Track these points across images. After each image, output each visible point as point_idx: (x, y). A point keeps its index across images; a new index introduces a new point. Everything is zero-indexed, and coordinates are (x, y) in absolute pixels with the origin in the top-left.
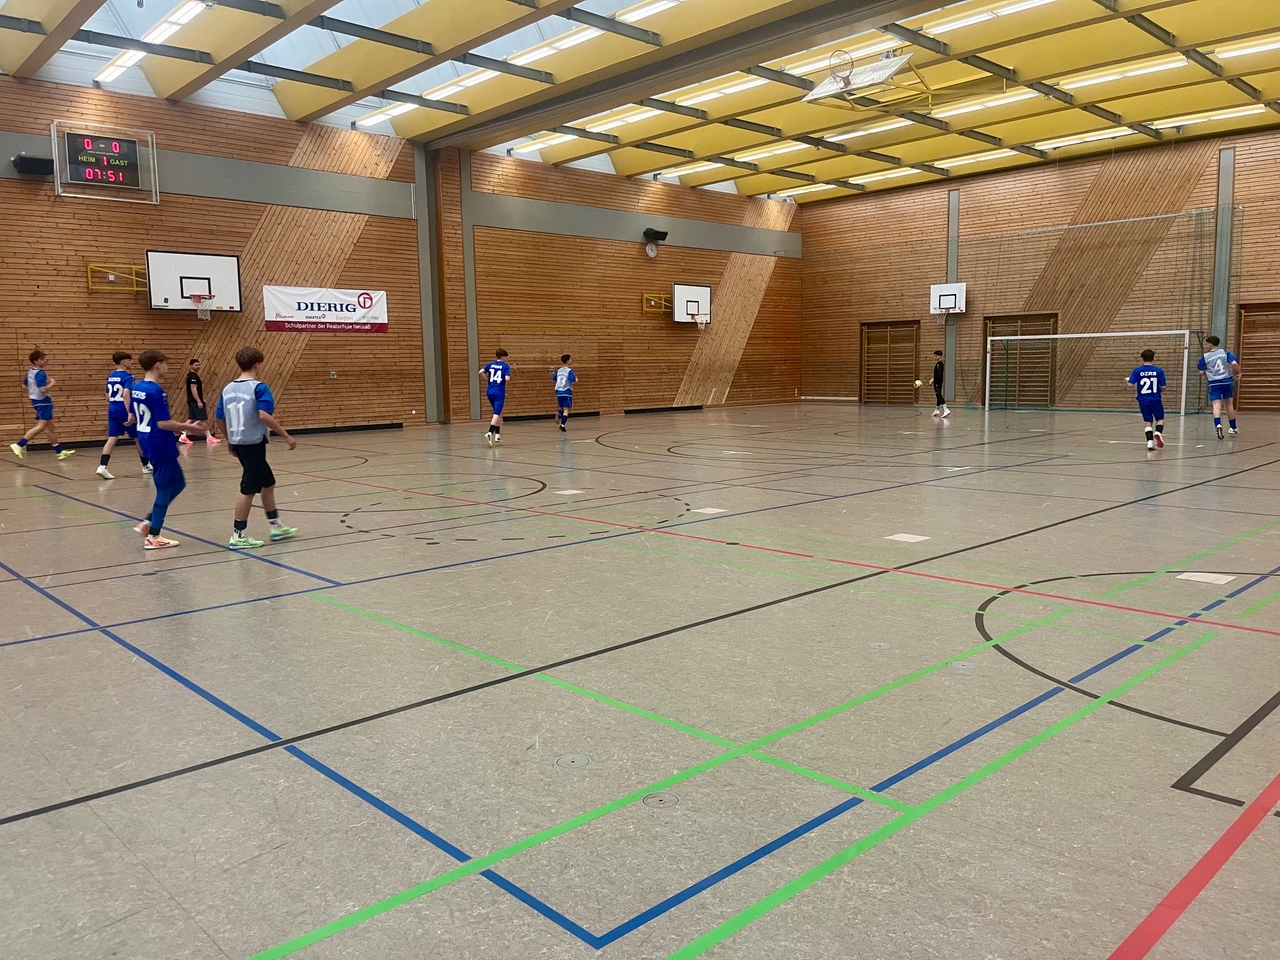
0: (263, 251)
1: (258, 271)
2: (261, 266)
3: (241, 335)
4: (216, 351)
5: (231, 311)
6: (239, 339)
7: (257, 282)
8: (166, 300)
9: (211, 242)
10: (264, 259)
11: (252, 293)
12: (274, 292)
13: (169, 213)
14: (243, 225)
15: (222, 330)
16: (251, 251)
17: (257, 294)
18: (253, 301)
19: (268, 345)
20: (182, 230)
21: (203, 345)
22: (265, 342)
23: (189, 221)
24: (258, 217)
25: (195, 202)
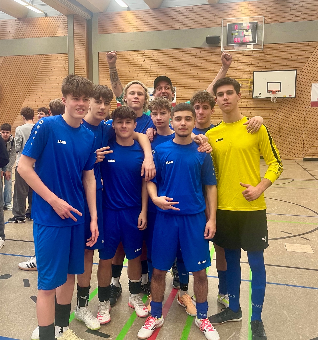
0: (314, 66)
1: (310, 77)
2: (312, 74)
3: (297, 109)
4: (284, 117)
5: (290, 98)
6: (296, 111)
7: (309, 82)
8: (260, 94)
9: (288, 64)
10: (314, 70)
11: (305, 88)
12: (315, 85)
13: (269, 53)
14: (305, 54)
15: (288, 107)
16: (308, 67)
17: (308, 88)
18: (305, 92)
19: (311, 114)
20: (274, 60)
21: (278, 114)
22: (309, 112)
23: (278, 55)
24: (314, 49)
25: (282, 46)
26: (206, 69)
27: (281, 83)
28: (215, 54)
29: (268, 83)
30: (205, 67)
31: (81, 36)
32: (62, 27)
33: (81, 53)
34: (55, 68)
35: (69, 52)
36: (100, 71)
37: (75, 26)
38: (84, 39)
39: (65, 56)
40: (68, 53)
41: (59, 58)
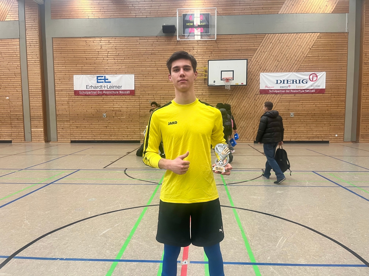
0: (261, 57)
1: (258, 66)
2: (260, 64)
3: (248, 96)
4: (236, 104)
5: (242, 85)
6: (247, 98)
7: (258, 71)
8: (214, 82)
9: (238, 54)
10: (262, 60)
11: (255, 77)
12: (263, 74)
13: (221, 44)
14: (253, 45)
15: (239, 94)
16: (256, 57)
17: (257, 77)
18: (255, 80)
19: (260, 101)
20: (226, 50)
21: (230, 101)
22: (259, 99)
23: (229, 46)
24: (261, 41)
25: (233, 37)
26: (163, 58)
27: (233, 71)
28: (171, 43)
29: (222, 71)
30: (162, 56)
31: (33, 21)
32: (12, 11)
33: (34, 38)
34: (6, 54)
35: (20, 37)
36: (54, 57)
37: (26, 11)
38: (36, 24)
39: (16, 41)
40: (19, 39)
41: (9, 43)
